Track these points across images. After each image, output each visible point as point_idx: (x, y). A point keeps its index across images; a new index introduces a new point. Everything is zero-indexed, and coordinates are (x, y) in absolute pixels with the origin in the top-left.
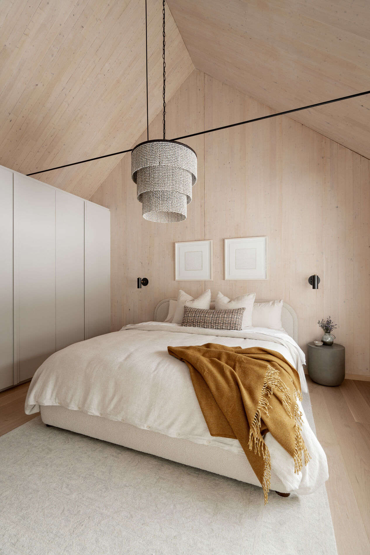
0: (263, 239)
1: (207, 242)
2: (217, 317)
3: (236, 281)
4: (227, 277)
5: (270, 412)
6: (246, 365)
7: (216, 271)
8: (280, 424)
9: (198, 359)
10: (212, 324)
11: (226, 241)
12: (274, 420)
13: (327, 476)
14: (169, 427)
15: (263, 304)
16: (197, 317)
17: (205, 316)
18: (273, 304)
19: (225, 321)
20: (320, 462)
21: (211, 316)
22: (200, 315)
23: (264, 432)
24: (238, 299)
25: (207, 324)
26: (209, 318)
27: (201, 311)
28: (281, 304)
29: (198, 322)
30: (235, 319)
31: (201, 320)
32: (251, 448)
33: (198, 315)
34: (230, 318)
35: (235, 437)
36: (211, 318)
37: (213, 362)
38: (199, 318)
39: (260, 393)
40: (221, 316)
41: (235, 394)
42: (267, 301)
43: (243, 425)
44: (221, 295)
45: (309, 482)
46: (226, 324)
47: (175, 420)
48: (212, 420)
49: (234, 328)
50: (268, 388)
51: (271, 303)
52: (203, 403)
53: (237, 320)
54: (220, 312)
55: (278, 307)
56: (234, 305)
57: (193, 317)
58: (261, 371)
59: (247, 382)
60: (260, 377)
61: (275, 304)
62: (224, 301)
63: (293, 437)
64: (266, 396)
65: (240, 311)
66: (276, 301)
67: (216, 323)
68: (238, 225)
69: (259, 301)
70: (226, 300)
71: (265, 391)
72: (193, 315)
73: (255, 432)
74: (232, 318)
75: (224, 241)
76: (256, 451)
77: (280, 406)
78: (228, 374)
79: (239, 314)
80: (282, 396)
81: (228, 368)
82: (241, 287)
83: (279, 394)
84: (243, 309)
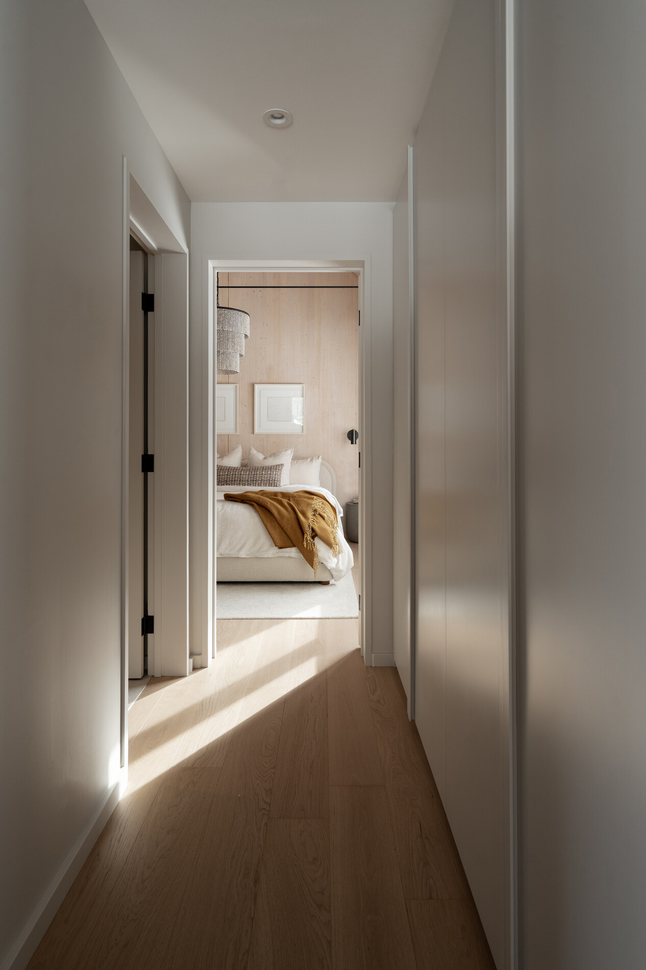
0: (300, 386)
1: (232, 386)
2: (254, 474)
3: (268, 435)
4: (256, 431)
5: (317, 524)
6: (299, 499)
7: (243, 423)
8: (324, 530)
9: (259, 498)
10: (249, 482)
11: (256, 386)
12: (320, 528)
13: (352, 564)
14: (240, 550)
15: (300, 461)
16: (231, 476)
17: (241, 474)
18: (312, 460)
19: (263, 478)
20: (349, 555)
21: (248, 473)
22: (234, 473)
23: (313, 538)
24: (274, 455)
25: (244, 482)
26: (245, 475)
27: (234, 469)
28: (320, 460)
29: (232, 481)
30: (274, 475)
31: (236, 479)
32: (305, 546)
33: (232, 473)
34: (269, 475)
35: (294, 546)
36: (247, 475)
37: (272, 499)
38: (234, 476)
39: (310, 514)
40: (258, 473)
41: (293, 515)
42: (304, 458)
43: (299, 534)
44: (254, 451)
45: (341, 567)
46: (264, 481)
47: (245, 544)
48: (276, 537)
49: (273, 485)
50: (315, 511)
51: (309, 459)
52: (269, 526)
53: (276, 476)
54: (256, 469)
55: (317, 463)
56: (271, 462)
57: (226, 476)
58: (310, 501)
59: (300, 508)
60: (309, 505)
61: (314, 461)
62: (258, 457)
63: (332, 537)
64: (314, 515)
65: (278, 467)
66: (314, 458)
67: (254, 481)
68: (270, 368)
69: (296, 458)
70: (260, 457)
71: (313, 513)
72: (226, 473)
73: (308, 535)
74: (270, 474)
75: (253, 386)
76: (308, 548)
77: (323, 521)
78: (286, 504)
79: (277, 470)
80: (325, 515)
81: (285, 501)
82: (274, 443)
83: (322, 514)
84: (282, 465)
